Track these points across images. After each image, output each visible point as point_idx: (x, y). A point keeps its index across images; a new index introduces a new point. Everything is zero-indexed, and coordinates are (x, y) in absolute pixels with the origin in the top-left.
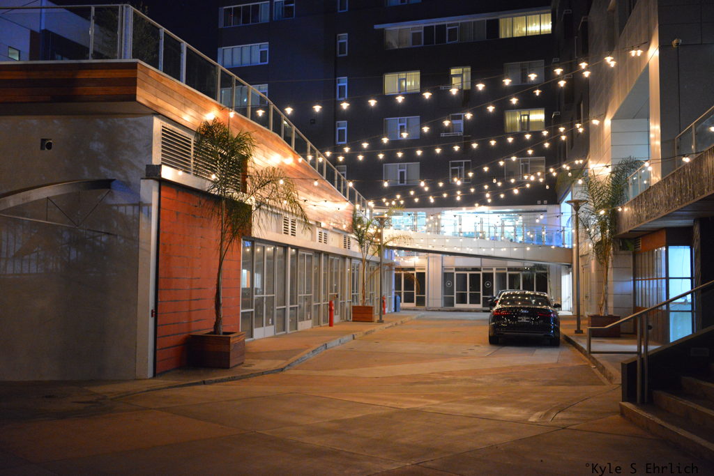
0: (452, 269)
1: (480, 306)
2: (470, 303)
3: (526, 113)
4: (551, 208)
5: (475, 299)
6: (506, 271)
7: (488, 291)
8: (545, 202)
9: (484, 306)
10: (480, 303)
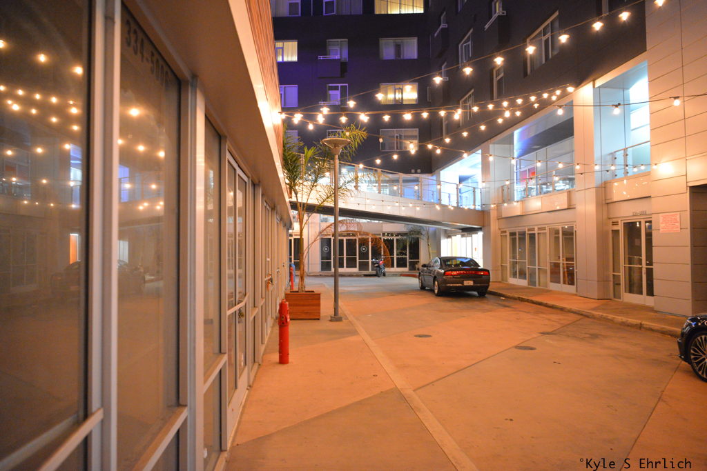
0: (329, 235)
1: (356, 270)
2: (347, 267)
3: (401, 87)
4: (424, 177)
5: (351, 263)
6: (381, 236)
7: (364, 255)
8: (419, 171)
9: (360, 269)
10: (356, 267)
